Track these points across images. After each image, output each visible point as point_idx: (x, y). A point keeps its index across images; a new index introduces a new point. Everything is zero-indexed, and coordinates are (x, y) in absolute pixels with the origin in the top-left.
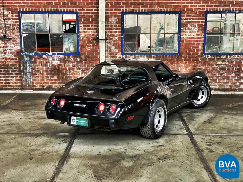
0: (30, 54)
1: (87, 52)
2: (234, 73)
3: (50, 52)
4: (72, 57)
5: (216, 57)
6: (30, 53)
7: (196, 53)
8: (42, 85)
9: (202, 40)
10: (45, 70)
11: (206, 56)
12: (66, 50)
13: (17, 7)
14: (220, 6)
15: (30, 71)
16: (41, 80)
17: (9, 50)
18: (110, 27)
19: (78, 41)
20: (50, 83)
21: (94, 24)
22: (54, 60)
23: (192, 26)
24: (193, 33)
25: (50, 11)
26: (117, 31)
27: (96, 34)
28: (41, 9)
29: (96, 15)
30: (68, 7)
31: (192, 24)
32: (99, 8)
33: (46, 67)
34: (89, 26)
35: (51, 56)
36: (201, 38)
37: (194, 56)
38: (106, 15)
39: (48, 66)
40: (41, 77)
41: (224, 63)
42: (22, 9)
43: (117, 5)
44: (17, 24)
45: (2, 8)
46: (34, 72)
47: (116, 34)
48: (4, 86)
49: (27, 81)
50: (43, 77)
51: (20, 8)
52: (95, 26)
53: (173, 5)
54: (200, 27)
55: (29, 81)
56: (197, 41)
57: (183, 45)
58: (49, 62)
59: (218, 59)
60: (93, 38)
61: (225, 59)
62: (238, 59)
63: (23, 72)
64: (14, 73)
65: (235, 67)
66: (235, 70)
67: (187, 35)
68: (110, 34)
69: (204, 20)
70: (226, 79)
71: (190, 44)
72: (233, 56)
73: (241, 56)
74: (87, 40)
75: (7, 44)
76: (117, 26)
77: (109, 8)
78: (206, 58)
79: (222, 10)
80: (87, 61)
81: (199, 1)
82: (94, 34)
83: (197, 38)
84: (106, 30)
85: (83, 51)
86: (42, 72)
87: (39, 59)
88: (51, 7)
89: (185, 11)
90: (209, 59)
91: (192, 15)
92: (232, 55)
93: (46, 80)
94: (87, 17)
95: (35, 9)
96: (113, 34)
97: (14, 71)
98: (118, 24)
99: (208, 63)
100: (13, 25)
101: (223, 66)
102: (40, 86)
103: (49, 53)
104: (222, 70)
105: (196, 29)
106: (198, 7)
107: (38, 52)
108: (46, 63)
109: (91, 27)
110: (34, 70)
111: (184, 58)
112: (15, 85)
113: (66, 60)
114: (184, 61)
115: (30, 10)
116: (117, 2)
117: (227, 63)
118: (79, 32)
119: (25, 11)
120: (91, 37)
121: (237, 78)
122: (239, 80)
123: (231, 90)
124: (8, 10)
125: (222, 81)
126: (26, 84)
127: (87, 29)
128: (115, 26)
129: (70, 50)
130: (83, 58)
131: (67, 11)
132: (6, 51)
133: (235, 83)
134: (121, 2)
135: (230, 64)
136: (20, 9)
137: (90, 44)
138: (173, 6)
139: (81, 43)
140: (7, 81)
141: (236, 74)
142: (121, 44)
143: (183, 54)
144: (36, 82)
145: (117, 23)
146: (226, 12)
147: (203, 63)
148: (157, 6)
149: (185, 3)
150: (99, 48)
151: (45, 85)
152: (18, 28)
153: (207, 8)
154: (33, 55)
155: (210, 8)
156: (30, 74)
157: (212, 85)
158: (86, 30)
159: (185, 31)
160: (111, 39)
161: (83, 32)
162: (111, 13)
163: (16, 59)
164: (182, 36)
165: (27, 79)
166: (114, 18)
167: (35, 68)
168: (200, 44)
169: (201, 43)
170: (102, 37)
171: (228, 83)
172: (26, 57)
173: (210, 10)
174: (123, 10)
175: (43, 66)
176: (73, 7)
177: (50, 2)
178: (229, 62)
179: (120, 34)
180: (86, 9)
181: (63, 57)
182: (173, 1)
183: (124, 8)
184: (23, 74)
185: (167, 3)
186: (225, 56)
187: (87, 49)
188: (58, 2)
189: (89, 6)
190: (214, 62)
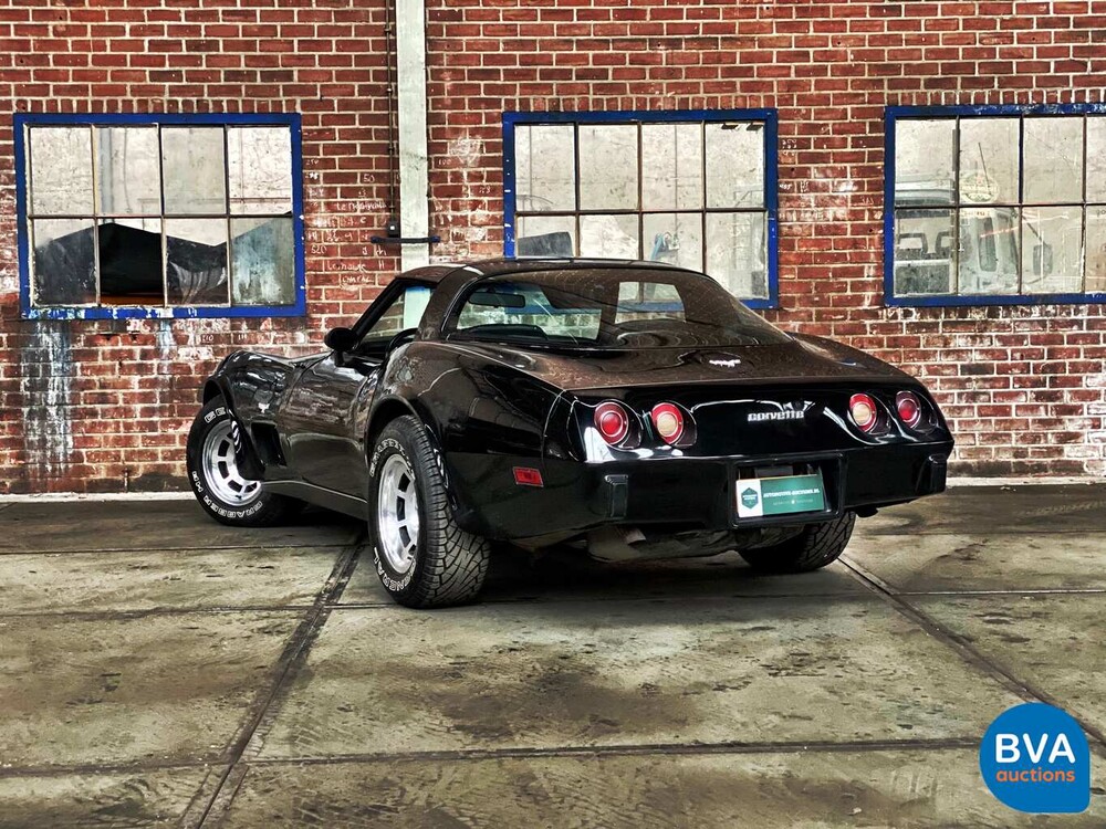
0: (65, 314)
1: (341, 302)
2: (1028, 390)
3: (163, 302)
4: (270, 327)
5: (943, 315)
6: (66, 308)
7: (853, 297)
8: (120, 463)
9: (876, 237)
10: (136, 389)
11: (900, 311)
12: (242, 296)
13: (8, 94)
14: (951, 84)
15: (63, 397)
16: (117, 441)
18: (449, 184)
19: (301, 249)
20: (160, 455)
21: (374, 170)
22: (181, 340)
23: (827, 177)
24: (835, 208)
25: (166, 112)
26: (485, 199)
27: (384, 213)
28: (124, 101)
29: (386, 127)
30: (254, 91)
31: (828, 167)
32: (397, 94)
33: (145, 377)
34: (353, 178)
35: (171, 321)
36: (869, 229)
37: (844, 313)
38: (431, 127)
39: (155, 371)
40: (119, 427)
41: (982, 342)
43: (482, 83)
44: (8, 176)
46: (85, 403)
47: (481, 214)
49: (49, 445)
50: (128, 427)
51: (25, 98)
52: (379, 177)
53: (738, 80)
54: (865, 180)
55: (60, 449)
56: (855, 244)
57: (788, 262)
58: (157, 353)
59: (954, 325)
60: (372, 234)
61: (984, 326)
62: (1043, 324)
63: (32, 401)
65: (1032, 362)
66: (1032, 375)
67: (808, 215)
68: (450, 214)
69: (883, 149)
70: (993, 419)
71: (824, 258)
72: (1022, 311)
73: (1056, 309)
74: (342, 244)
76: (481, 178)
77: (446, 96)
78: (899, 320)
79: (958, 103)
81: (853, 63)
82: (376, 214)
83: (855, 230)
84: (434, 198)
85: (323, 297)
86: (121, 404)
87: (108, 337)
88: (173, 91)
89: (795, 107)
90: (913, 327)
91: (827, 125)
92: (1015, 306)
93: (140, 441)
94: (340, 139)
95: (97, 104)
96: (466, 216)
98: (488, 169)
99: (911, 343)
101: (976, 358)
102: (114, 470)
103: (158, 311)
104: (974, 377)
105: (847, 187)
106: (850, 91)
107: (103, 306)
109: (362, 181)
110: (82, 394)
111: (797, 324)
113: (242, 342)
115: (72, 109)
116: (482, 67)
117: (997, 345)
118: (302, 206)
119: (44, 111)
120: (363, 232)
121: (1047, 414)
122: (1055, 424)
123: (1022, 470)
125: (978, 429)
126: (43, 464)
127: (341, 193)
128: (472, 177)
129: (258, 294)
130: (323, 329)
131: (248, 110)
133: (1035, 438)
134: (501, 68)
135: (1009, 350)
136: (22, 103)
137: (356, 262)
138: (738, 86)
139: (315, 258)
141: (1039, 396)
143: (791, 302)
144: (93, 450)
145: (483, 162)
146: (978, 111)
147: (885, 343)
148: (668, 84)
149: (793, 71)
151: (135, 464)
152: (10, 191)
153: (890, 92)
154: (82, 320)
155: (905, 91)
156: (62, 412)
158: (339, 199)
159: (799, 198)
160: (458, 238)
161: (323, 208)
162: (454, 119)
164: (786, 220)
165: (49, 438)
166: (468, 140)
167: (88, 384)
168: (869, 258)
169: (873, 250)
170: (415, 229)
171: (1006, 435)
172: (45, 328)
173: (907, 102)
174: (510, 103)
175: (130, 370)
176: (274, 91)
177: (167, 68)
178: (1005, 337)
179: (499, 214)
180: (336, 102)
181: (228, 324)
182: (738, 64)
183: (514, 93)
184: (31, 415)
185: (713, 72)
186: (983, 311)
187: (344, 288)
188: (204, 68)
189: (353, 86)
190: (934, 337)
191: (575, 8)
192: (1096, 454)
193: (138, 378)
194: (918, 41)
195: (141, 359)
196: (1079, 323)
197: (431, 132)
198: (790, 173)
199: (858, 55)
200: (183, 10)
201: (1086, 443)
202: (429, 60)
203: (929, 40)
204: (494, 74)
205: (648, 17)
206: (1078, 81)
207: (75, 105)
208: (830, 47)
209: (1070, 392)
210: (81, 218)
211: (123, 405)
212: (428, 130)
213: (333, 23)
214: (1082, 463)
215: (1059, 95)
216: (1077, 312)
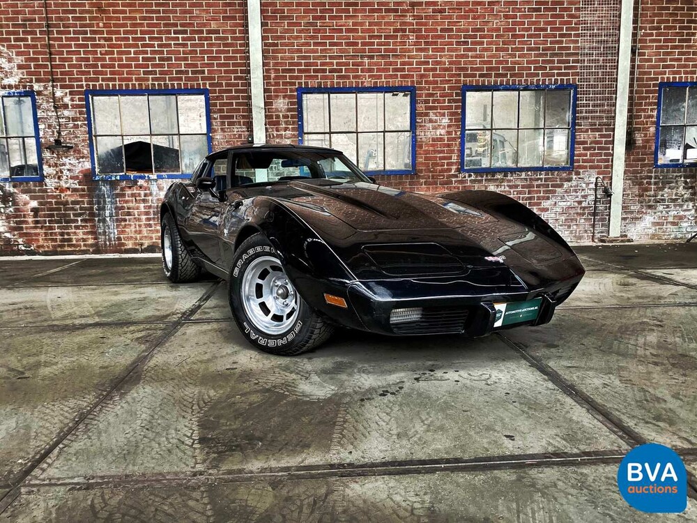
0: (111, 178)
3: (152, 172)
5: (485, 176)
6: (111, 175)
7: (447, 169)
8: (137, 241)
9: (457, 143)
10: (143, 210)
11: (467, 175)
12: (186, 169)
13: (82, 81)
14: (490, 76)
15: (112, 213)
16: (136, 232)
17: (68, 170)
18: (274, 120)
20: (154, 238)
21: (241, 114)
22: (161, 189)
23: (437, 116)
24: (440, 130)
25: (150, 89)
26: (290, 127)
27: (246, 133)
28: (132, 84)
29: (246, 94)
30: (188, 79)
31: (437, 112)
32: (250, 80)
33: (146, 204)
34: (232, 117)
35: (156, 180)
36: (454, 139)
37: (443, 176)
38: (266, 94)
39: (150, 202)
40: (136, 226)
41: (501, 187)
42: (92, 84)
43: (288, 75)
44: (84, 117)
45: (51, 83)
46: (121, 216)
47: (288, 133)
48: (60, 246)
49: (107, 234)
50: (140, 226)
51: (89, 83)
52: (244, 117)
53: (399, 74)
54: (453, 117)
55: (112, 235)
56: (449, 146)
57: (420, 154)
58: (151, 194)
59: (489, 180)
60: (241, 142)
61: (502, 180)
62: (526, 179)
63: (99, 215)
64: (79, 219)
65: (521, 195)
67: (429, 133)
69: (461, 104)
71: (435, 152)
72: (518, 174)
73: (532, 173)
74: (229, 146)
75: (63, 158)
76: (288, 117)
77: (272, 81)
78: (467, 178)
79: (493, 85)
81: (448, 66)
82: (243, 133)
83: (449, 139)
84: (268, 126)
86: (136, 216)
87: (130, 188)
88: (153, 80)
89: (423, 85)
90: (472, 181)
91: (437, 93)
92: (515, 172)
93: (145, 232)
94: (226, 100)
95: (121, 85)
96: (282, 134)
97: (80, 215)
98: (291, 113)
100: (74, 119)
102: (135, 244)
103: (150, 176)
105: (445, 121)
106: (447, 78)
107: (127, 174)
109: (236, 119)
110: (120, 212)
111: (424, 180)
112: (82, 243)
114: (424, 185)
115: (109, 88)
116: (287, 67)
117: (507, 189)
118: (211, 130)
119: (98, 89)
120: (237, 141)
124: (62, 87)
126: (105, 242)
127: (227, 124)
128: (284, 117)
129: (193, 168)
131: (186, 87)
132: (62, 172)
134: (296, 68)
135: (512, 191)
138: (399, 76)
140: (66, 237)
143: (421, 171)
144: (126, 236)
145: (289, 110)
146: (501, 88)
147: (461, 188)
148: (368, 75)
149: (422, 69)
151: (144, 241)
152: (85, 124)
153: (464, 79)
154: (118, 180)
155: (470, 79)
156: (112, 220)
158: (227, 126)
159: (425, 126)
161: (220, 131)
162: (276, 91)
163: (83, 190)
164: (419, 135)
165: (107, 231)
166: (282, 100)
167: (123, 208)
168: (454, 152)
169: (456, 148)
170: (260, 140)
172: (103, 184)
173: (471, 83)
174: (300, 84)
175: (140, 201)
176: (197, 79)
177: (150, 69)
178: (510, 185)
179: (296, 133)
180: (224, 83)
182: (399, 66)
183: (302, 79)
184: (99, 221)
185: (388, 70)
186: (502, 174)
188: (166, 69)
189: (231, 76)
190: (481, 185)
191: (328, 41)
193: (143, 205)
194: (476, 57)
195: (144, 197)
196: (541, 179)
197: (266, 97)
198: (421, 114)
199: (451, 63)
200: (156, 43)
202: (264, 65)
203: (481, 56)
204: (292, 71)
205: (360, 45)
206: (543, 75)
207: (111, 86)
208: (438, 59)
209: (537, 208)
210: (116, 136)
211: (138, 217)
212: (264, 96)
213: (222, 48)
215: (535, 81)
216: (540, 174)
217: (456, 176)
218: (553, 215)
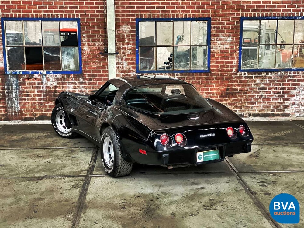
0: (17, 73)
1: (92, 70)
2: (276, 94)
3: (43, 70)
4: (73, 77)
5: (254, 74)
6: (17, 71)
7: (230, 69)
8: (33, 113)
9: (237, 53)
10: (36, 93)
11: (243, 73)
12: (65, 68)
14: (259, 11)
15: (17, 95)
16: (32, 107)
18: (121, 38)
19: (81, 56)
20: (43, 111)
21: (100, 34)
22: (48, 80)
23: (224, 37)
24: (226, 45)
25: (43, 17)
26: (131, 42)
27: (103, 46)
28: (31, 14)
29: (104, 22)
30: (67, 12)
31: (224, 34)
32: (106, 13)
33: (39, 90)
34: (95, 36)
35: (45, 75)
36: (235, 51)
37: (228, 74)
38: (116, 22)
39: (41, 88)
40: (32, 103)
41: (264, 81)
42: (6, 14)
43: (130, 10)
46: (23, 97)
47: (130, 46)
49: (13, 108)
50: (35, 103)
51: (4, 13)
52: (102, 36)
53: (200, 10)
54: (235, 37)
55: (17, 109)
56: (231, 55)
57: (213, 60)
58: (42, 84)
59: (257, 77)
60: (100, 52)
61: (265, 77)
62: (281, 77)
63: (8, 96)
65: (277, 87)
66: (277, 90)
67: (219, 47)
68: (121, 46)
69: (239, 29)
70: (266, 102)
71: (222, 59)
72: (275, 73)
73: (284, 73)
74: (92, 54)
76: (130, 36)
77: (120, 14)
78: (242, 76)
79: (260, 16)
80: (92, 81)
81: (232, 5)
82: (101, 46)
83: (231, 51)
84: (117, 42)
85: (87, 68)
86: (32, 97)
87: (29, 79)
88: (45, 12)
89: (216, 17)
90: (246, 77)
91: (224, 22)
92: (273, 72)
93: (38, 107)
94: (91, 25)
95: (24, 15)
96: (126, 47)
98: (132, 34)
99: (245, 82)
101: (263, 86)
102: (31, 115)
103: (42, 72)
104: (262, 91)
105: (230, 39)
106: (231, 13)
107: (27, 70)
108: (39, 84)
109: (97, 37)
110: (22, 94)
111: (215, 76)
113: (65, 81)
114: (215, 80)
115: (17, 16)
116: (130, 5)
117: (268, 82)
118: (81, 44)
119: (9, 17)
120: (97, 51)
121: (281, 100)
122: (283, 103)
123: (273, 115)
125: (262, 105)
126: (12, 113)
127: (91, 40)
128: (127, 36)
129: (69, 68)
130: (87, 77)
131: (66, 17)
134: (135, 6)
135: (271, 84)
136: (3, 15)
137: (96, 59)
139: (84, 58)
141: (279, 96)
142: (135, 60)
143: (213, 71)
144: (25, 109)
145: (130, 32)
146: (266, 18)
147: (238, 82)
148: (181, 10)
149: (215, 7)
150: (108, 65)
151: (37, 113)
152: (1, 39)
153: (242, 13)
154: (21, 74)
155: (246, 13)
156: (17, 99)
157: (251, 109)
158: (91, 42)
159: (216, 42)
160: (123, 53)
161: (86, 44)
162: (122, 20)
164: (213, 48)
165: (13, 106)
166: (126, 26)
167: (24, 92)
168: (235, 59)
169: (236, 57)
170: (112, 51)
171: (269, 106)
172: (11, 77)
173: (246, 16)
174: (138, 15)
175: (35, 88)
176: (72, 12)
177: (43, 5)
178: (271, 80)
179: (135, 46)
180: (90, 15)
181: (61, 76)
182: (200, 5)
183: (139, 13)
184: (8, 100)
185: (193, 7)
186: (265, 73)
187: (93, 66)
188: (53, 5)
189: (95, 11)
190: (252, 80)
192: (293, 111)
193: (37, 90)
195: (38, 85)
196: (290, 76)
197: (116, 23)
198: (214, 35)
199: (234, 3)
201: (291, 108)
202: (115, 3)
204: (133, 7)
206: (293, 10)
208: (226, 0)
209: (287, 95)
211: (33, 97)
212: (115, 23)
214: (289, 114)
215: (288, 14)
216: (290, 73)
217: (236, 74)
218: (298, 99)
